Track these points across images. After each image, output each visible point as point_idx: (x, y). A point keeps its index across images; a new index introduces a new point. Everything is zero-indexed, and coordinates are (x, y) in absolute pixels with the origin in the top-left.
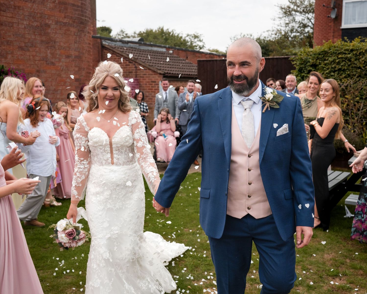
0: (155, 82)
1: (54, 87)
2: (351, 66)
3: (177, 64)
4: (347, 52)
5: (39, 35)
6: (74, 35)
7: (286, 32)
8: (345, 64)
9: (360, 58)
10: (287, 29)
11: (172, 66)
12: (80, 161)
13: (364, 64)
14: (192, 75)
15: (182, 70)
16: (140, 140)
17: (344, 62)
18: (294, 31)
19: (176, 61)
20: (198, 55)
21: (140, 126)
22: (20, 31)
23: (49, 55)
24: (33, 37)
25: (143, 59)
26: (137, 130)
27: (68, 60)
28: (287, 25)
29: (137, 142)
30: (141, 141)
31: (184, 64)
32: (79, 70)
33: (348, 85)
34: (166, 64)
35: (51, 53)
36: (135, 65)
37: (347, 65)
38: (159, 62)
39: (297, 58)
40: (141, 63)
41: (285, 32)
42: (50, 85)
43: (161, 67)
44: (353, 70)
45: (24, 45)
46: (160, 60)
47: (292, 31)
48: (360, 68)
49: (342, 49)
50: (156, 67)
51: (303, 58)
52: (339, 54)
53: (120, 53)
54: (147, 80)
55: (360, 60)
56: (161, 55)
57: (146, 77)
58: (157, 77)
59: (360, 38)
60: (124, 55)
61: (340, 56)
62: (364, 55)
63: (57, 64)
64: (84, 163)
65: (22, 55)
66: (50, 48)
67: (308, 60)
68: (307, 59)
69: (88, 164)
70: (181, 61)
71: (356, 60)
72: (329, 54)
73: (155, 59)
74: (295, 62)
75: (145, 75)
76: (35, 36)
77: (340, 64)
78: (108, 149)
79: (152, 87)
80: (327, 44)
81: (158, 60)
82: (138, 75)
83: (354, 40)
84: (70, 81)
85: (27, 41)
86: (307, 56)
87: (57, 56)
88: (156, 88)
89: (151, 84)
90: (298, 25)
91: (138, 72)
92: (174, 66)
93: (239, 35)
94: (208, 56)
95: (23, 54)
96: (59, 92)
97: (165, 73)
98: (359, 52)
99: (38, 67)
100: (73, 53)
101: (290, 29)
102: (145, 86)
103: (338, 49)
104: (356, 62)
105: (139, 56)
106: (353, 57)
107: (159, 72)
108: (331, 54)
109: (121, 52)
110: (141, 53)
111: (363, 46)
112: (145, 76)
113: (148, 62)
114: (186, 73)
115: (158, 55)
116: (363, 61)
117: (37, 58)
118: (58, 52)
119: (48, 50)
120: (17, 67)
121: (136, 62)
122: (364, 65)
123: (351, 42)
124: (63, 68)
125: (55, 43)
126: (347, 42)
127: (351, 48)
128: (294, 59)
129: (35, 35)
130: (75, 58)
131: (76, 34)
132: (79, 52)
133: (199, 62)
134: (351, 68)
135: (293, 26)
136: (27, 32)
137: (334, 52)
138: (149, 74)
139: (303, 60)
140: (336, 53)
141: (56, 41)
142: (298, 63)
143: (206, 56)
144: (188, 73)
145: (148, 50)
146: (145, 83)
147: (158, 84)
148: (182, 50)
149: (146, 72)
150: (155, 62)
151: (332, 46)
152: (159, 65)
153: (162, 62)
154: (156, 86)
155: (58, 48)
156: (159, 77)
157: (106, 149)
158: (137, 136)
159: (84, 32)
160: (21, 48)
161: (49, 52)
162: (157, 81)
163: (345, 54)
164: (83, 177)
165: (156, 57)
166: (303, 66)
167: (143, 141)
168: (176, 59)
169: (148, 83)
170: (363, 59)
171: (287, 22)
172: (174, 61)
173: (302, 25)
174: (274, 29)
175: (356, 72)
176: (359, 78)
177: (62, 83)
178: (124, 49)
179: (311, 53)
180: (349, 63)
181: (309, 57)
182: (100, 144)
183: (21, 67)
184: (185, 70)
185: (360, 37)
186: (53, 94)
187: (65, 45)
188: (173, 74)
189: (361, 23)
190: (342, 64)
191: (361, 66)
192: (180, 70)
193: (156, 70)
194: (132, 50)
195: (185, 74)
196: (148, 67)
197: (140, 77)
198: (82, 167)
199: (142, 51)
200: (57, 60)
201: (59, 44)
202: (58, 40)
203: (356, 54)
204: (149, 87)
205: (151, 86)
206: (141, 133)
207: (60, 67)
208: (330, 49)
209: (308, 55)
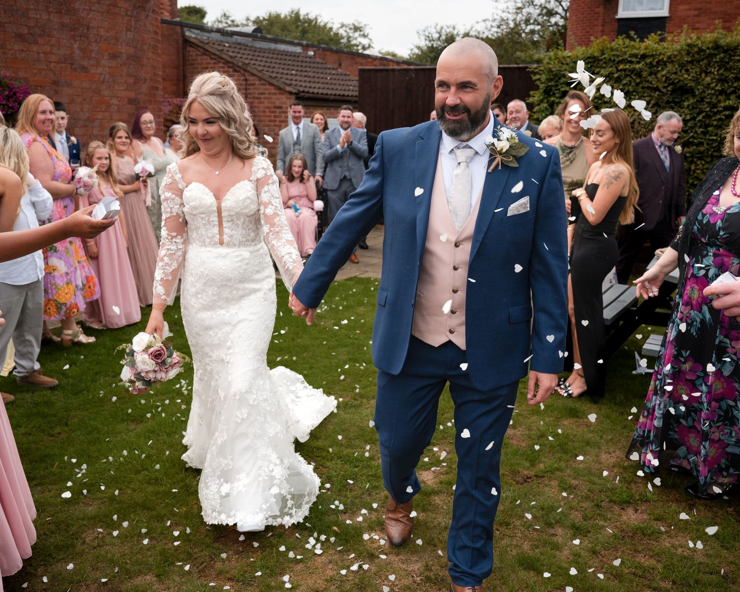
0: (281, 108)
1: (87, 114)
2: (641, 85)
3: (322, 76)
4: (634, 59)
5: (57, 12)
6: (127, 14)
7: (518, 22)
8: (630, 81)
9: (659, 71)
10: (518, 19)
11: (313, 80)
12: (169, 238)
13: (665, 82)
14: (348, 96)
15: (331, 87)
16: (270, 203)
17: (628, 79)
18: (532, 21)
19: (321, 71)
20: (359, 60)
21: (270, 181)
22: (18, 5)
23: (77, 52)
24: (45, 16)
25: (260, 65)
26: (266, 188)
27: (114, 64)
28: (518, 11)
29: (266, 207)
30: (272, 205)
31: (335, 77)
32: (135, 83)
33: (634, 120)
34: (301, 76)
35: (80, 48)
36: (244, 75)
37: (633, 84)
38: (289, 72)
39: (542, 68)
40: (254, 72)
41: (515, 23)
42: (79, 110)
43: (292, 80)
44: (644, 93)
45: (26, 32)
46: (291, 68)
47: (527, 22)
48: (657, 89)
49: (625, 53)
50: (283, 80)
51: (554, 69)
52: (620, 62)
53: (218, 53)
54: (267, 105)
55: (659, 75)
56: (292, 58)
57: (264, 98)
58: (284, 98)
59: (660, 35)
60: (224, 56)
61: (621, 67)
62: (666, 65)
63: (93, 71)
64: (177, 241)
65: (23, 51)
66: (78, 39)
67: (562, 73)
68: (561, 71)
69: (183, 243)
70: (328, 71)
71: (650, 74)
72: (601, 63)
73: (282, 66)
74: (537, 77)
75: (262, 94)
76: (49, 15)
77: (621, 81)
78: (215, 218)
79: (275, 117)
80: (598, 44)
81: (286, 67)
82: (250, 94)
83: (647, 38)
84: (117, 103)
85: (31, 24)
86: (560, 65)
87: (93, 55)
88: (283, 119)
89: (274, 112)
90: (538, 11)
91: (249, 89)
92: (316, 80)
93: (433, 27)
94: (377, 62)
95: (25, 49)
96: (96, 123)
97: (299, 91)
98: (656, 60)
99: (55, 74)
100: (124, 50)
101: (524, 18)
102: (262, 114)
103: (618, 53)
104: (650, 78)
105: (251, 59)
106: (646, 69)
107: (288, 89)
108: (605, 63)
109: (218, 50)
110: (257, 54)
111: (664, 48)
112: (262, 96)
113: (268, 71)
114: (338, 92)
115: (288, 58)
116: (663, 76)
117: (54, 58)
118: (95, 47)
119: (75, 43)
120: (13, 75)
121: (246, 71)
122: (666, 85)
123: (642, 41)
124: (104, 78)
125: (88, 29)
126: (635, 41)
127: (642, 52)
128: (537, 70)
129: (49, 13)
130: (128, 58)
131: (129, 14)
132: (135, 47)
133: (362, 71)
134: (640, 90)
135: (530, 13)
136: (32, 7)
137: (610, 59)
138: (269, 94)
139: (552, 72)
140: (614, 60)
141: (91, 25)
142: (543, 77)
143: (375, 63)
144: (342, 93)
145: (269, 49)
146: (262, 109)
147: (286, 112)
148: (331, 51)
149: (265, 89)
150: (281, 71)
151: (607, 48)
152: (289, 77)
153: (293, 72)
154: (283, 115)
155: (94, 40)
156: (288, 98)
157: (211, 220)
158: (265, 197)
159: (145, 11)
160: (20, 37)
161: (76, 46)
162: (284, 106)
163: (631, 62)
164: (175, 265)
165: (283, 62)
166: (553, 83)
167: (275, 204)
168: (320, 66)
169: (267, 110)
170: (664, 73)
171: (520, 5)
172: (316, 70)
173: (545, 11)
174: (496, 17)
175: (650, 96)
176: (656, 108)
177: (103, 107)
178: (225, 46)
179: (568, 60)
180: (638, 80)
181: (565, 67)
182: (201, 210)
183: (21, 74)
184: (335, 87)
185: (659, 32)
186: (86, 126)
187: (107, 35)
188: (313, 93)
189: (652, 9)
190: (624, 82)
191: (660, 86)
192: (326, 86)
193: (282, 86)
194: (240, 49)
195: (335, 95)
196: (269, 80)
197: (254, 98)
198: (173, 247)
199: (258, 50)
200: (92, 62)
201: (96, 33)
202: (93, 24)
203: (651, 63)
204: (270, 116)
205: (272, 114)
206: (272, 191)
207: (98, 76)
208: (603, 54)
209: (563, 64)
